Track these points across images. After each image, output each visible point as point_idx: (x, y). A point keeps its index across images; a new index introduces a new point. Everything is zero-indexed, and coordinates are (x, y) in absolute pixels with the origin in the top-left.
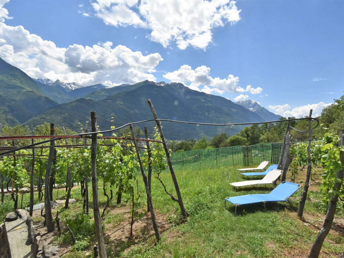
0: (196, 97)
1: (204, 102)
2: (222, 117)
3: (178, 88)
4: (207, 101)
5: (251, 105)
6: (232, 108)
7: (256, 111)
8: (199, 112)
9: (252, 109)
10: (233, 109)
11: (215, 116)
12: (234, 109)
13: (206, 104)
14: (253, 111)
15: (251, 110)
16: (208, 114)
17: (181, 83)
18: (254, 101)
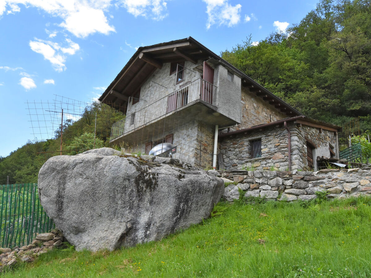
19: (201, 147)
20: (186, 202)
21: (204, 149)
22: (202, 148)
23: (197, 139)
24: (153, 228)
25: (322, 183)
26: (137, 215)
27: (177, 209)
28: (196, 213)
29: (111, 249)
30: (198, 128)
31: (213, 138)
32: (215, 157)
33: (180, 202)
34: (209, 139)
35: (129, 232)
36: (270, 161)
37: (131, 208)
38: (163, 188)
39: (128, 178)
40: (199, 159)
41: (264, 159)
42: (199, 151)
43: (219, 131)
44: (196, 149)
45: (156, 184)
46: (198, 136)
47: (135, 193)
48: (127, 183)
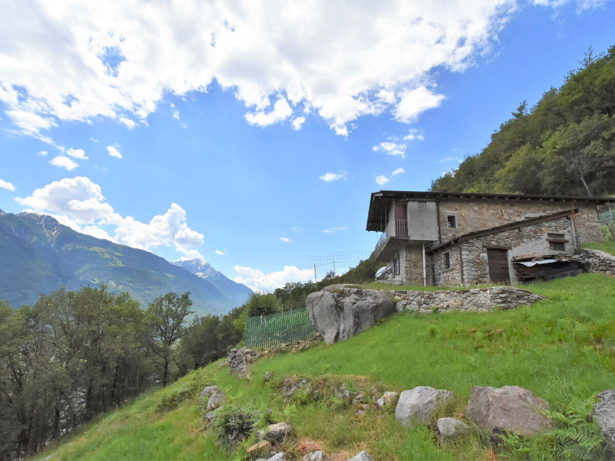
0: (89, 249)
1: (107, 259)
2: (146, 289)
3: (41, 226)
4: (115, 258)
5: (199, 268)
6: (167, 273)
7: (207, 278)
8: (94, 280)
9: (201, 274)
10: (168, 275)
11: (131, 288)
12: (170, 273)
13: (113, 265)
14: (203, 277)
15: (200, 276)
16: (115, 283)
17: (50, 217)
18: (205, 262)
19: (410, 264)
20: (358, 318)
21: (415, 265)
22: (412, 265)
23: (406, 260)
24: (346, 333)
25: (436, 301)
26: (339, 326)
27: (355, 322)
28: (365, 324)
29: (332, 343)
30: (406, 251)
31: (422, 255)
32: (424, 270)
33: (355, 318)
34: (419, 256)
35: (338, 334)
36: (454, 271)
37: (337, 322)
38: (347, 310)
39: (332, 306)
40: (409, 274)
41: (451, 270)
42: (409, 268)
43: (426, 248)
44: (406, 267)
45: (343, 309)
46: (406, 257)
47: (336, 314)
48: (332, 308)
